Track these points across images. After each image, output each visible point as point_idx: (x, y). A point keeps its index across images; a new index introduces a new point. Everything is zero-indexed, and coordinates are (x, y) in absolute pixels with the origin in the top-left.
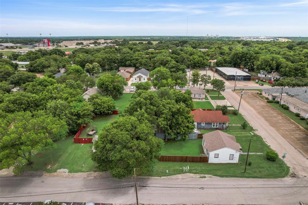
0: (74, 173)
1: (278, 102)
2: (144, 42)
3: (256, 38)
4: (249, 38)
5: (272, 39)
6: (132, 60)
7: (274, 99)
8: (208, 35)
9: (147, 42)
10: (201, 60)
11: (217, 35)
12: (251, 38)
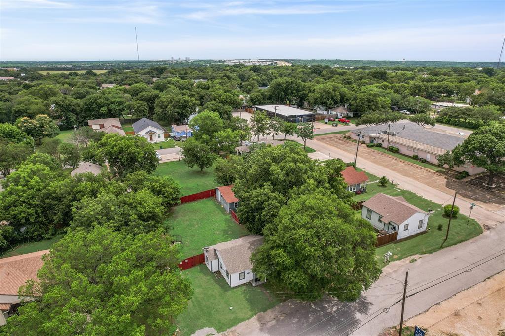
0: (229, 328)
1: (380, 146)
2: (80, 72)
3: (247, 61)
4: (238, 61)
5: (270, 63)
6: (109, 105)
7: (372, 142)
8: (172, 58)
9: (84, 72)
10: (230, 97)
11: (187, 58)
12: (240, 61)
